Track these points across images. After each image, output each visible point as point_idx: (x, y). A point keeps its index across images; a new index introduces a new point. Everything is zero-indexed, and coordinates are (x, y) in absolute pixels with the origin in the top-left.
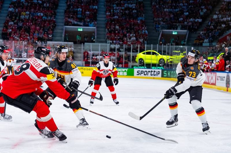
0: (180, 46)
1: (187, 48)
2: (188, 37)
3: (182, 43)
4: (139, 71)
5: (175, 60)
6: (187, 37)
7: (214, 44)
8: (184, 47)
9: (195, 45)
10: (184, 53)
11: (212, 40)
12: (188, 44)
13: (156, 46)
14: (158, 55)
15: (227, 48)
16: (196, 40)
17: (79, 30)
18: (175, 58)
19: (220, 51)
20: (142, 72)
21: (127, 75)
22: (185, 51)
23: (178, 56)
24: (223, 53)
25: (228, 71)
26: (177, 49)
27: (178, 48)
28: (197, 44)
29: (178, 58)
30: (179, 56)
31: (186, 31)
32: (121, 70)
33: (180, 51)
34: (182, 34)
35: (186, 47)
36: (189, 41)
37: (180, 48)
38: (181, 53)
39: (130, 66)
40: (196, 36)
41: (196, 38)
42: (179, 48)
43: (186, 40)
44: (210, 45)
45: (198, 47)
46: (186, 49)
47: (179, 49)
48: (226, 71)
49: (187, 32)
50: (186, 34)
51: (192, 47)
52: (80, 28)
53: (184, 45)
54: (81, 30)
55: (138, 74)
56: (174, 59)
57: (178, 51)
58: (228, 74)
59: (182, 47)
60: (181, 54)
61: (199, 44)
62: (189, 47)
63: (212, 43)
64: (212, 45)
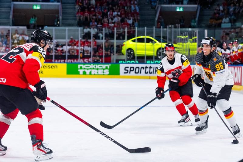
0: (187, 29)
1: (199, 32)
2: (200, 15)
4: (128, 67)
5: (181, 49)
6: (198, 15)
7: (238, 24)
8: (194, 29)
9: (209, 27)
10: (193, 38)
11: (235, 18)
12: (199, 26)
13: (152, 29)
14: (155, 42)
16: (211, 19)
17: (35, 7)
18: (181, 46)
20: (132, 69)
21: (109, 74)
22: (196, 36)
23: (184, 44)
26: (184, 34)
27: (184, 32)
28: (213, 26)
29: (185, 47)
30: (187, 44)
31: (196, 6)
32: (100, 67)
33: (187, 36)
34: (191, 10)
35: (197, 30)
36: (200, 21)
37: (188, 31)
38: (189, 38)
39: (113, 60)
40: (211, 12)
41: (211, 17)
43: (197, 19)
44: (232, 26)
45: (215, 30)
46: (196, 33)
47: (186, 33)
49: (198, 8)
50: (196, 10)
51: (206, 29)
52: (36, 5)
54: (38, 8)
55: (126, 71)
56: (178, 48)
57: (184, 37)
59: (190, 29)
60: (190, 41)
61: (215, 25)
62: (201, 29)
63: (235, 23)
64: (236, 25)
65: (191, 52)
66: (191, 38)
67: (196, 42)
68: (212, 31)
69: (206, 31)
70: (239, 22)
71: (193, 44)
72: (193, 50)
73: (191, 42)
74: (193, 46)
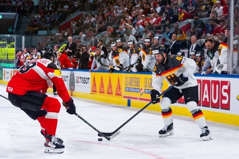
0: (6, 35)
1: (16, 38)
2: (18, 22)
3: (10, 30)
6: (16, 22)
7: (53, 31)
8: (12, 36)
9: (26, 34)
10: (11, 44)
11: (51, 26)
12: (17, 33)
15: (70, 38)
16: (29, 26)
19: (61, 42)
22: (14, 42)
23: (3, 49)
24: (65, 44)
25: (72, 69)
26: (2, 39)
27: (3, 38)
28: (30, 32)
29: (3, 51)
30: (5, 49)
31: (14, 14)
33: (5, 42)
34: (9, 17)
35: (15, 37)
36: (18, 28)
37: (7, 37)
38: (8, 44)
40: (29, 20)
41: (28, 24)
42: (5, 37)
43: (15, 26)
44: (47, 32)
45: (32, 36)
46: (14, 39)
47: (4, 39)
48: (70, 68)
49: (16, 15)
50: (14, 18)
51: (23, 36)
53: (12, 33)
57: (3, 42)
58: (72, 72)
59: (9, 36)
60: (8, 46)
61: (32, 32)
62: (19, 36)
63: (51, 31)
64: (51, 33)
65: (9, 56)
66: (9, 44)
67: (14, 47)
68: (30, 37)
69: (23, 38)
70: (54, 30)
71: (11, 49)
72: (11, 54)
73: (9, 48)
74: (11, 51)
